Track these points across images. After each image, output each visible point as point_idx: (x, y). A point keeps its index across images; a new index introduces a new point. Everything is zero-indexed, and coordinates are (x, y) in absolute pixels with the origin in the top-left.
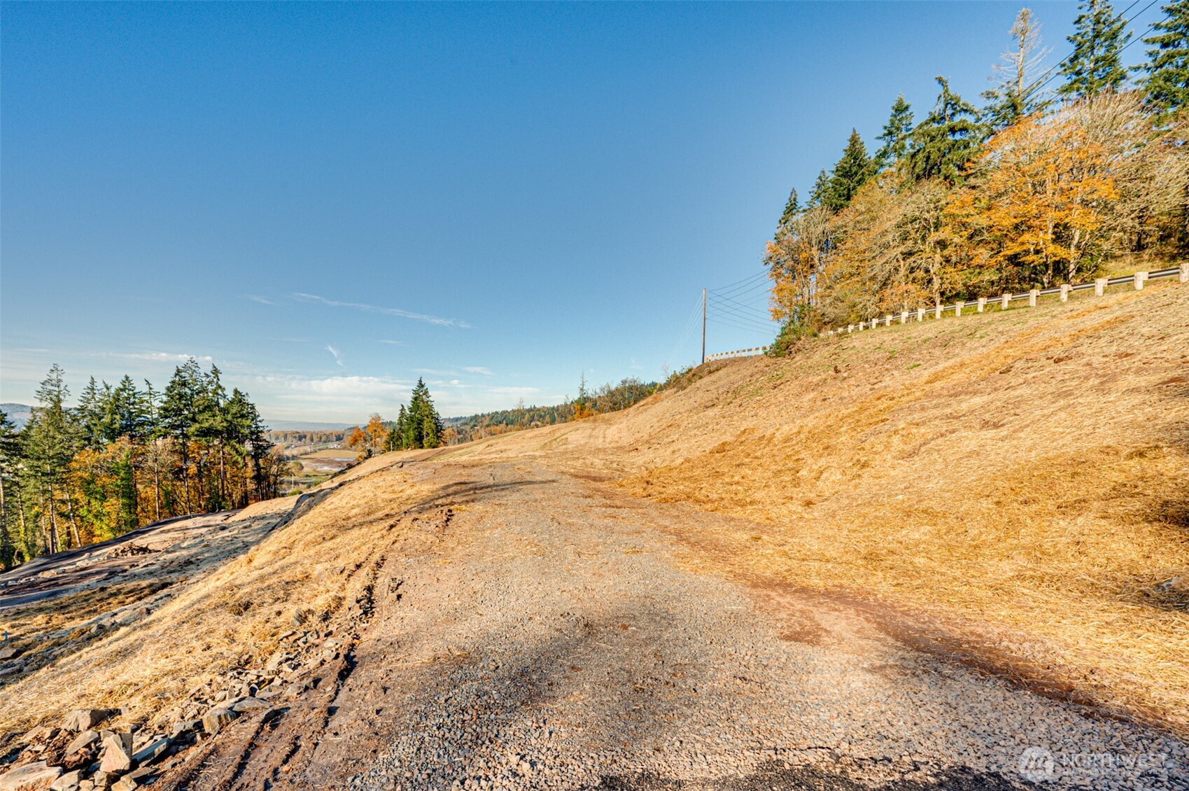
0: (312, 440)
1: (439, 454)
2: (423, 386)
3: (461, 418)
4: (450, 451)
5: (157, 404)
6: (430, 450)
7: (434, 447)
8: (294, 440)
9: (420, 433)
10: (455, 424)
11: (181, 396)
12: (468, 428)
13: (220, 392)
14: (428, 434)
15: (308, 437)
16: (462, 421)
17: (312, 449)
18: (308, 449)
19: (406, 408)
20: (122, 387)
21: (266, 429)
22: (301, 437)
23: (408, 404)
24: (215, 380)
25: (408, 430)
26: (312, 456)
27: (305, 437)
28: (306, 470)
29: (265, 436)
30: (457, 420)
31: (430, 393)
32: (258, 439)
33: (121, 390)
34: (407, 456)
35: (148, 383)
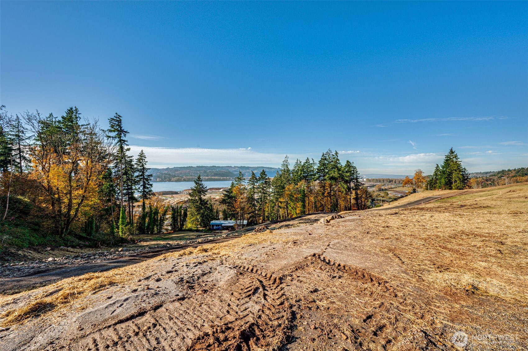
0: (395, 182)
1: (462, 194)
2: (453, 153)
3: (490, 172)
4: (473, 192)
5: (316, 167)
6: (456, 191)
7: (460, 189)
8: (387, 182)
9: (449, 180)
10: (485, 175)
11: (324, 164)
12: (495, 178)
13: (338, 162)
14: (456, 181)
15: (394, 181)
16: (491, 174)
17: (395, 186)
18: (393, 186)
19: (439, 166)
20: (306, 162)
21: (360, 177)
22: (390, 181)
23: (441, 163)
24: (336, 157)
25: (441, 179)
26: (395, 189)
27: (392, 181)
28: (390, 195)
29: (360, 180)
30: (487, 173)
31: (459, 157)
32: (357, 181)
33: (306, 163)
34: (437, 194)
35: (313, 160)
